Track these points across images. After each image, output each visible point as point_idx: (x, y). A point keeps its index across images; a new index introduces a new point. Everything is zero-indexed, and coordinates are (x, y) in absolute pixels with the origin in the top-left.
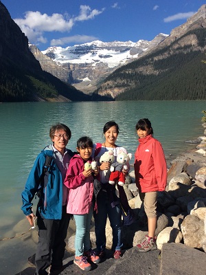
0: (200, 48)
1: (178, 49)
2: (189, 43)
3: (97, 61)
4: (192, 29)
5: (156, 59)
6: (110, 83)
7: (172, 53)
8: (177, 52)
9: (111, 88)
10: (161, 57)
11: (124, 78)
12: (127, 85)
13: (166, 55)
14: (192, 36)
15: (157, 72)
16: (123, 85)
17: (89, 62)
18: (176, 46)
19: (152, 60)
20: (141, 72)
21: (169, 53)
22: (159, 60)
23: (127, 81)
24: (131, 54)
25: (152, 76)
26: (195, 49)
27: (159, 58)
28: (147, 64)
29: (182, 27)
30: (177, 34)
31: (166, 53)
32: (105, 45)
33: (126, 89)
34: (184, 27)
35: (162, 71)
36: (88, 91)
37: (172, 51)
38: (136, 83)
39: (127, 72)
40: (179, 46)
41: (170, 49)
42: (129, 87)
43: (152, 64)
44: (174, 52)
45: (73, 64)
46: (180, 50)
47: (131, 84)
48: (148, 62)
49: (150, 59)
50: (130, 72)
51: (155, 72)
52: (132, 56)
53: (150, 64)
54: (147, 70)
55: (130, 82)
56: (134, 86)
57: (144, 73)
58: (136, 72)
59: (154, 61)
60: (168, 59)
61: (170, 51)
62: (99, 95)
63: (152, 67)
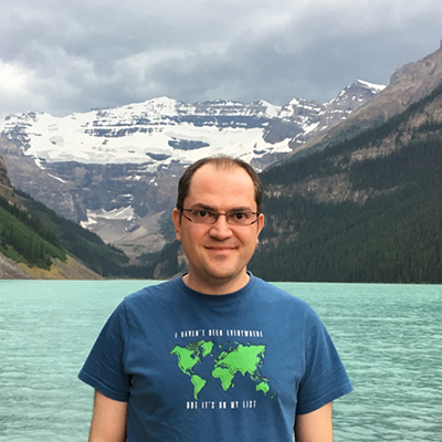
1: (425, 127)
3: (162, 157)
5: (358, 156)
7: (406, 138)
8: (423, 136)
10: (372, 153)
13: (387, 147)
17: (140, 158)
18: (418, 121)
19: (346, 160)
20: (311, 194)
21: (397, 141)
22: (368, 163)
24: (267, 139)
27: (369, 155)
28: (330, 173)
29: (428, 65)
30: (413, 85)
31: (388, 141)
32: (185, 112)
33: (267, 246)
34: (433, 65)
35: (378, 192)
36: (136, 249)
37: (405, 134)
38: (297, 227)
39: (269, 194)
40: (430, 120)
41: (401, 127)
42: (274, 240)
43: (346, 170)
44: (413, 138)
45: (86, 166)
46: (431, 133)
47: (281, 230)
48: (333, 164)
49: (341, 158)
50: (277, 194)
51: (357, 194)
52: (269, 145)
53: (338, 171)
54: (330, 190)
55: (278, 225)
56: (293, 237)
57: (322, 198)
58: (297, 196)
59: (351, 163)
60: (394, 158)
61: (401, 135)
62: (180, 263)
63: (345, 180)
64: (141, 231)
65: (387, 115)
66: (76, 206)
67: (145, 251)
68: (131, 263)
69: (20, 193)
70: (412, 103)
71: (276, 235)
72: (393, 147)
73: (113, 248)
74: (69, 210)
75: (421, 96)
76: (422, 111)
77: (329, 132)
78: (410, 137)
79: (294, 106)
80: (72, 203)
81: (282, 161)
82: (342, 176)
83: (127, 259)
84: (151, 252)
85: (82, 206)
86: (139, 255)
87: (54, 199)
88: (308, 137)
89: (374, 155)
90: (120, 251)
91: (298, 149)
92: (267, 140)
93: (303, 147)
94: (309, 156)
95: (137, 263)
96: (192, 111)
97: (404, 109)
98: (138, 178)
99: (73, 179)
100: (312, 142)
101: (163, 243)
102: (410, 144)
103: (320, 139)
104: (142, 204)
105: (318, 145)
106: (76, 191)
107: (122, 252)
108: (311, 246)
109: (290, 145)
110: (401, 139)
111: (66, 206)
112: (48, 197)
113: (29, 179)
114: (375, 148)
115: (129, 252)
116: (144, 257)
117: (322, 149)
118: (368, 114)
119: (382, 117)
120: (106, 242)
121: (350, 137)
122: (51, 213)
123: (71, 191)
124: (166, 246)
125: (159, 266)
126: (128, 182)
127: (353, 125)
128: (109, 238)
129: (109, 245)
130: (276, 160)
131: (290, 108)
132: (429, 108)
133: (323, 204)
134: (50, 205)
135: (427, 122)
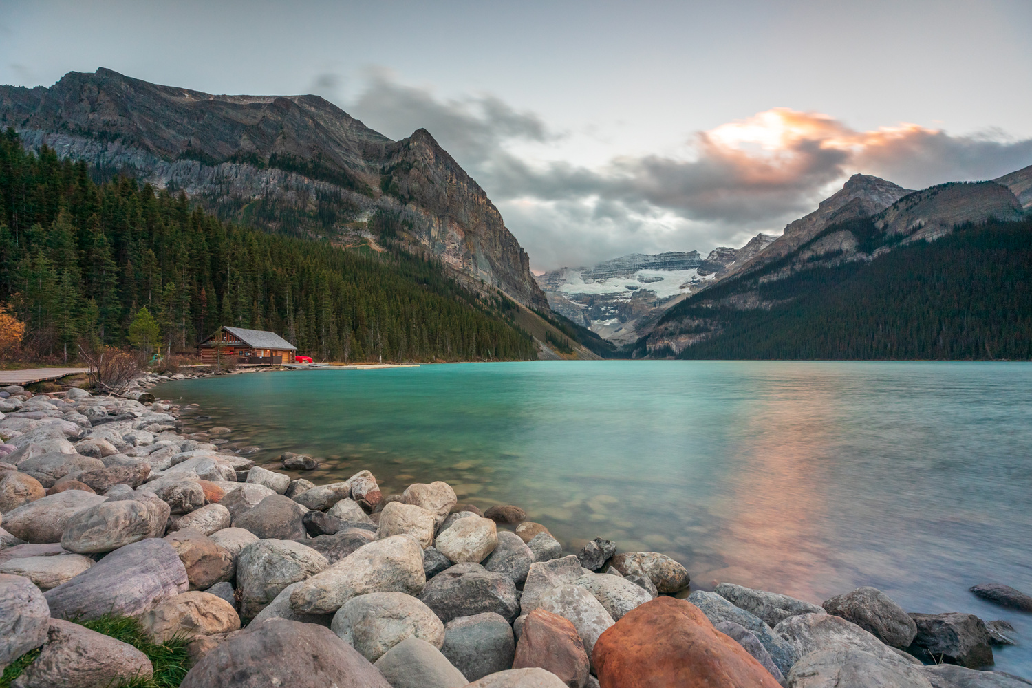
0: (863, 256)
1: (811, 259)
2: (836, 247)
3: (635, 288)
4: (838, 220)
5: (764, 280)
6: (671, 325)
7: (798, 267)
8: (810, 265)
9: (671, 335)
10: (774, 277)
11: (698, 316)
12: (706, 330)
13: (784, 273)
14: (842, 234)
15: (767, 305)
16: (698, 330)
17: (621, 289)
18: (807, 255)
19: (756, 282)
20: (733, 305)
21: (792, 269)
22: (771, 284)
23: (705, 323)
25: (758, 312)
26: (849, 259)
27: (772, 279)
28: (745, 291)
29: (810, 219)
30: (800, 233)
31: (785, 269)
32: (648, 261)
33: (704, 338)
34: (815, 219)
35: (780, 302)
36: (621, 341)
37: (797, 264)
38: (724, 325)
39: (704, 306)
40: (814, 254)
41: (794, 260)
42: (709, 334)
43: (756, 289)
44: (803, 266)
45: (590, 296)
46: (817, 263)
47: (713, 328)
48: (746, 285)
49: (752, 281)
50: (710, 306)
51: (764, 304)
52: (703, 277)
53: (751, 289)
54: (745, 302)
55: (711, 325)
56: (721, 332)
57: (740, 307)
58: (723, 306)
59: (759, 284)
60: (790, 280)
61: (794, 264)
62: (648, 349)
63: (755, 295)
64: (623, 331)
65: (784, 253)
66: (585, 318)
67: (626, 343)
68: (618, 350)
69: (554, 312)
70: (801, 244)
71: (710, 331)
72: (789, 273)
73: (607, 341)
74: (581, 321)
75: (806, 239)
76: (809, 249)
77: (743, 266)
78: (800, 266)
79: (717, 252)
80: (582, 317)
81: (711, 286)
82: (753, 293)
83: (615, 348)
84: (629, 343)
85: (588, 318)
86: (622, 345)
87: (573, 315)
88: (728, 270)
89: (775, 279)
90: (611, 343)
91: (721, 278)
92: (701, 274)
93: (725, 276)
94: (731, 282)
95: (622, 350)
96: (652, 260)
97: (795, 248)
98: (621, 300)
99: (583, 303)
100: (731, 273)
101: (637, 338)
102: (801, 270)
103: (736, 271)
104: (623, 315)
105: (735, 275)
106: (584, 310)
107: (612, 344)
108: (733, 337)
109: (716, 276)
110: (794, 267)
111: (580, 319)
112: (569, 314)
113: (558, 304)
114: (776, 274)
115: (616, 344)
116: (625, 346)
117: (739, 276)
118: (769, 253)
119: (779, 254)
120: (603, 338)
121: (757, 268)
122: (571, 323)
123: (582, 310)
124: (639, 339)
125: (635, 351)
126: (614, 303)
127: (759, 261)
128: (605, 335)
129: (604, 340)
130: (707, 285)
131: (715, 254)
132: (813, 247)
133: (740, 312)
134: (570, 317)
135: (813, 256)
